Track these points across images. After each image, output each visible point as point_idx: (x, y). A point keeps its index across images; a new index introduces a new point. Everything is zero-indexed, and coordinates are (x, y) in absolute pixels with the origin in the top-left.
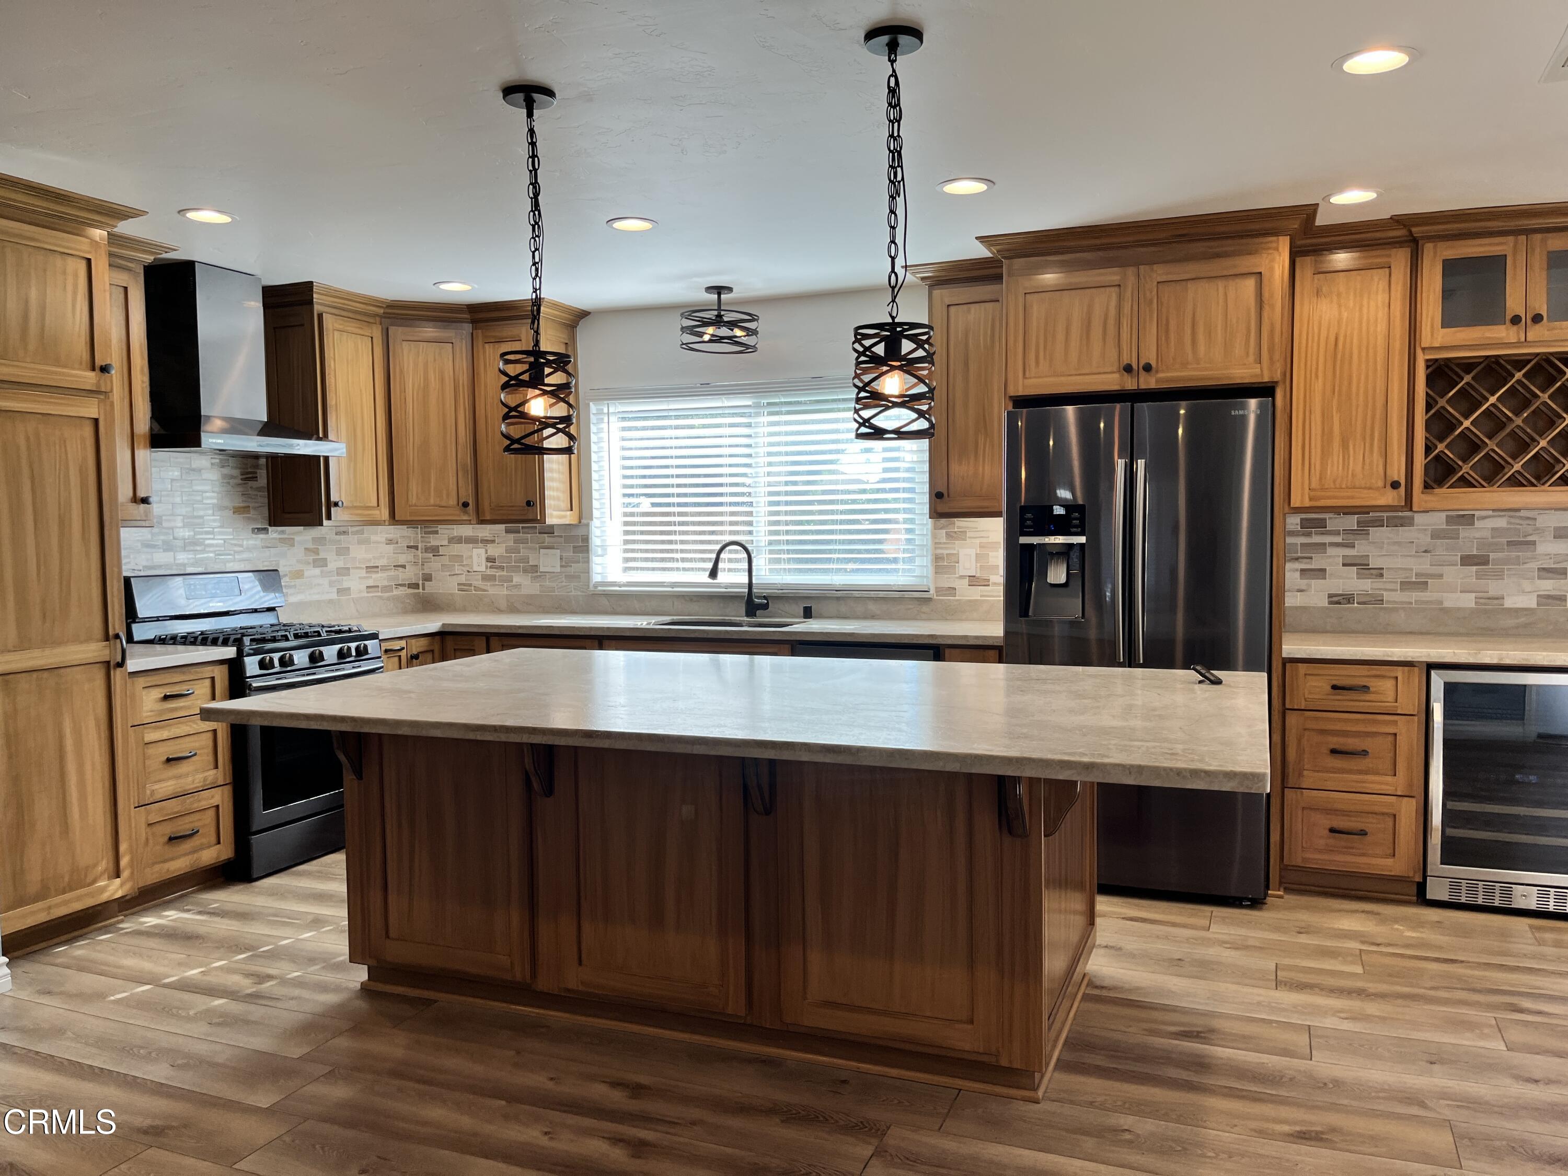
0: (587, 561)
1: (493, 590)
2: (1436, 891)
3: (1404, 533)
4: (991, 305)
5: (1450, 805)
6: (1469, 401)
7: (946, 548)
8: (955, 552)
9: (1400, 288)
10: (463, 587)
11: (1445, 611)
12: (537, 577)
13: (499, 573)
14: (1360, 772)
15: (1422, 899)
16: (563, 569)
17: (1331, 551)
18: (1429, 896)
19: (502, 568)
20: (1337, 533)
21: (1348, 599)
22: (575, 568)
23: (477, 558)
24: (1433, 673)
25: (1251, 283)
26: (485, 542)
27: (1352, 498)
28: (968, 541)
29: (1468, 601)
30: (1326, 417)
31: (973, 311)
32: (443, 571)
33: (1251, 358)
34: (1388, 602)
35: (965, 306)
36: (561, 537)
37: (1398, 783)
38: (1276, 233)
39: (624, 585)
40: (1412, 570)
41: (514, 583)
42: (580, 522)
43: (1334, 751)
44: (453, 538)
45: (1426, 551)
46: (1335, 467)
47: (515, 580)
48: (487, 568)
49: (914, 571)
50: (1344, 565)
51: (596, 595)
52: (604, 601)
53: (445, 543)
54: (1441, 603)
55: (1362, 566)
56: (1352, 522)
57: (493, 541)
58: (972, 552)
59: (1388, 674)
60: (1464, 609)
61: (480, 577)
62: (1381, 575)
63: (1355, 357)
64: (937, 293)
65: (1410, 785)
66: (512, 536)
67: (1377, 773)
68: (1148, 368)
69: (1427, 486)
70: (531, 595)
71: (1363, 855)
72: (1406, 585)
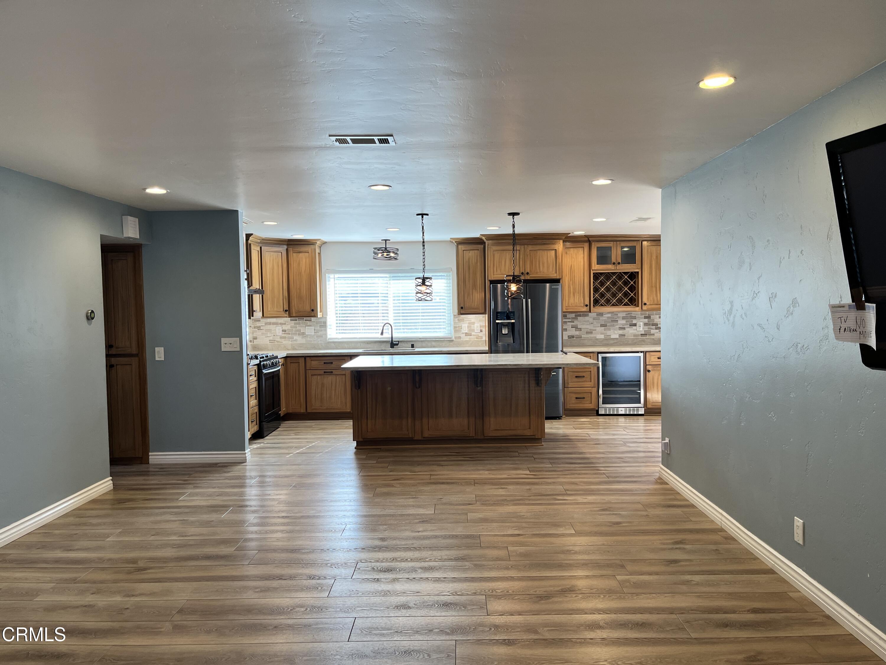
0: (326, 330)
1: (285, 342)
2: (602, 412)
3: (587, 318)
4: (476, 251)
5: (604, 389)
6: (602, 284)
7: (458, 324)
8: (461, 325)
9: (586, 253)
10: (271, 341)
11: (597, 339)
12: (304, 337)
13: (287, 336)
14: (582, 382)
15: (598, 414)
16: (315, 334)
17: (568, 323)
18: (600, 413)
19: (289, 334)
20: (569, 318)
21: (573, 337)
22: (320, 333)
23: (278, 330)
24: (599, 354)
25: (553, 252)
26: (281, 324)
27: (576, 309)
28: (465, 322)
29: (602, 337)
30: (569, 287)
31: (471, 252)
32: (262, 335)
33: (554, 272)
34: (583, 337)
35: (469, 251)
36: (315, 322)
37: (591, 384)
38: (560, 239)
39: (341, 339)
40: (588, 328)
41: (294, 339)
42: (323, 316)
43: (576, 377)
44: (267, 323)
45: (592, 323)
46: (572, 301)
47: (294, 338)
48: (282, 334)
49: (445, 331)
50: (572, 327)
51: (329, 343)
52: (333, 345)
53: (264, 325)
54: (596, 337)
55: (576, 327)
56: (573, 315)
57: (285, 324)
58: (466, 325)
59: (588, 355)
60: (601, 339)
61: (279, 337)
62: (581, 330)
63: (576, 271)
64: (460, 246)
65: (594, 384)
66: (293, 322)
67: (587, 382)
68: (528, 273)
69: (594, 306)
70: (302, 343)
71: (584, 404)
72: (587, 333)
